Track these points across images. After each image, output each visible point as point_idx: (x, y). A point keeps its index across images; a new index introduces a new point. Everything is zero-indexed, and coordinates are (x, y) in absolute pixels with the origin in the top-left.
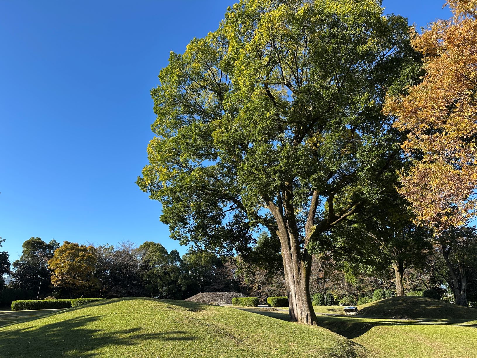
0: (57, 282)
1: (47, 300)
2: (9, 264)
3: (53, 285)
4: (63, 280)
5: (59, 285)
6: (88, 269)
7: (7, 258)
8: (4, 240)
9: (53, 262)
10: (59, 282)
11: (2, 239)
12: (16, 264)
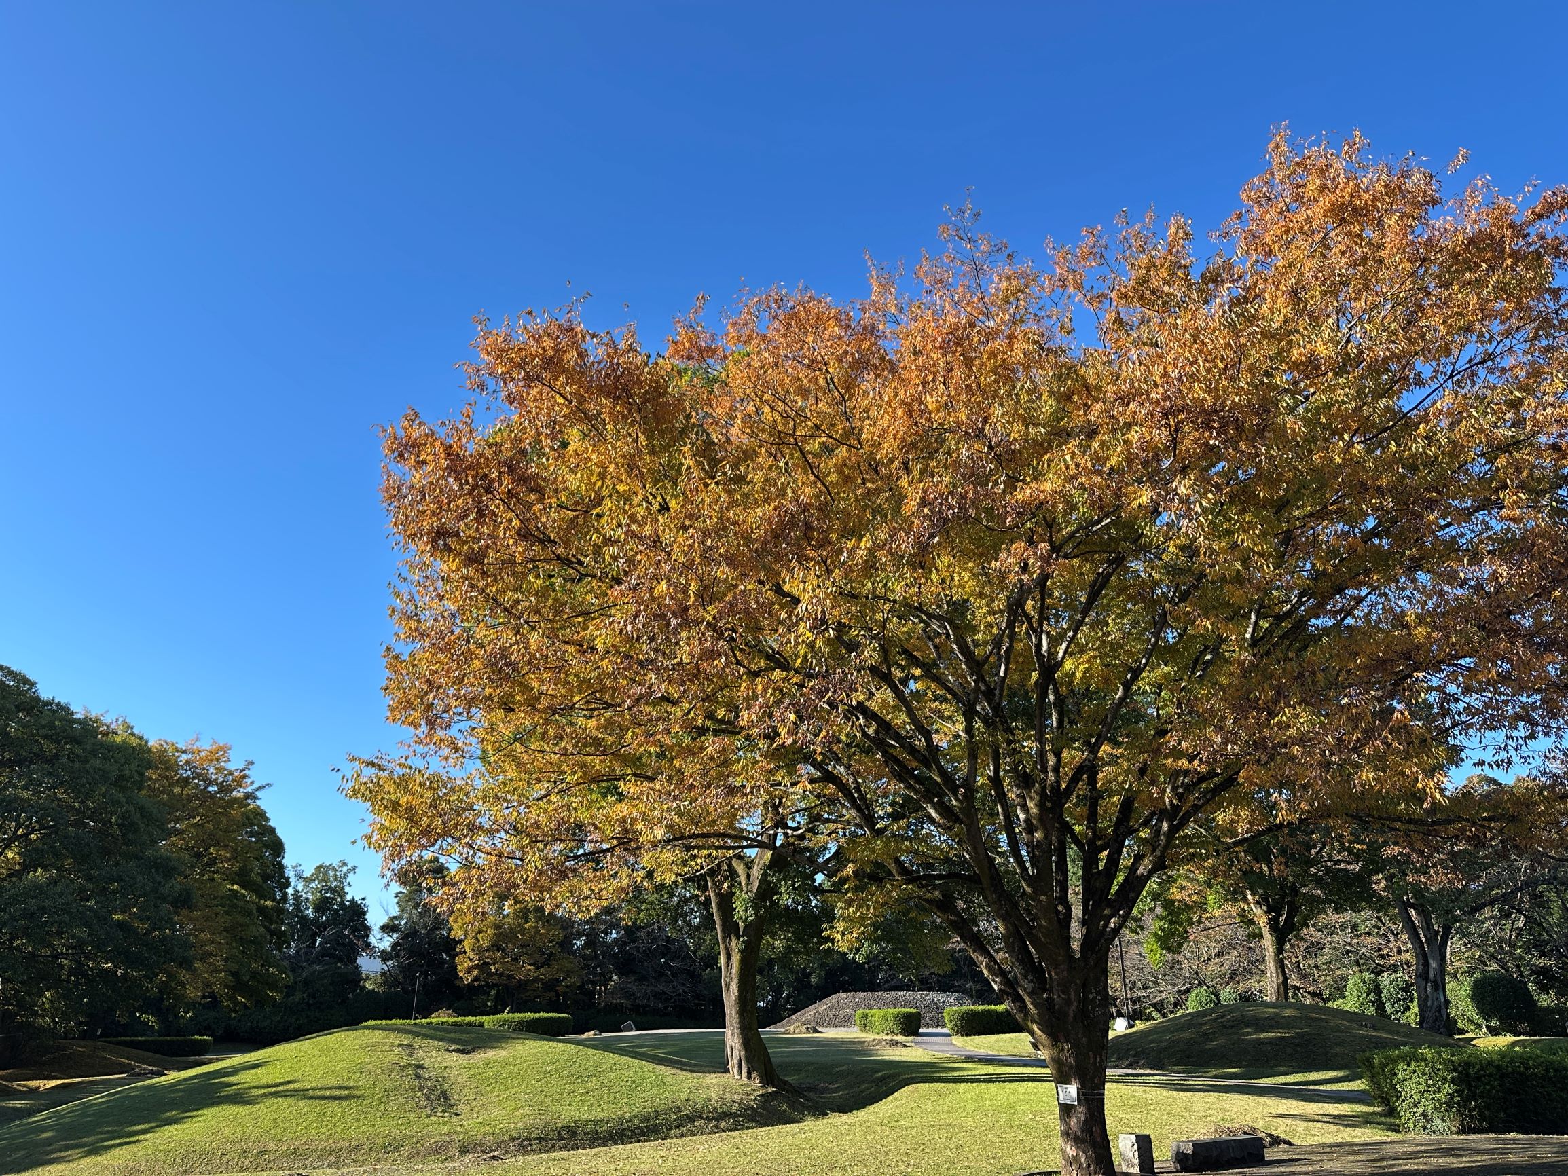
0: (469, 970)
1: (433, 1020)
2: (368, 929)
3: (462, 978)
4: (483, 967)
5: (476, 979)
6: (541, 934)
7: (364, 913)
8: (354, 868)
9: (459, 920)
10: (475, 972)
11: (349, 867)
12: (387, 929)
